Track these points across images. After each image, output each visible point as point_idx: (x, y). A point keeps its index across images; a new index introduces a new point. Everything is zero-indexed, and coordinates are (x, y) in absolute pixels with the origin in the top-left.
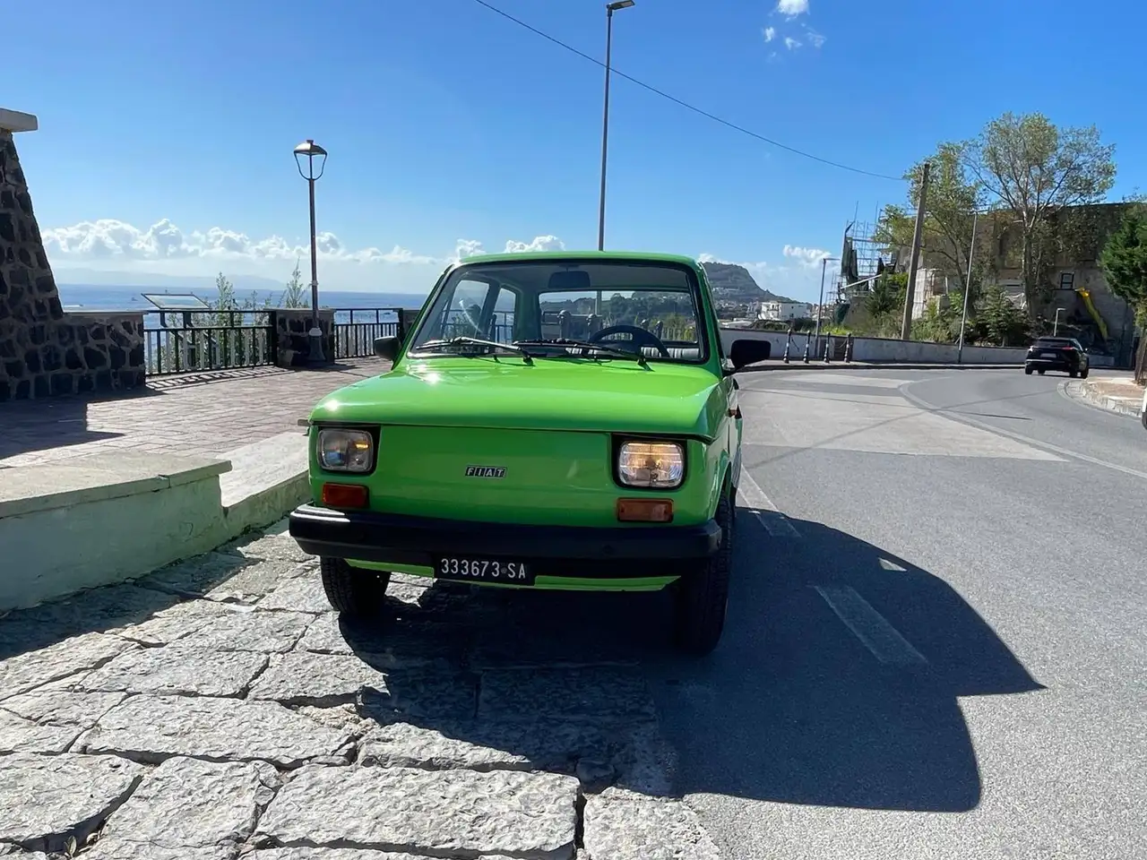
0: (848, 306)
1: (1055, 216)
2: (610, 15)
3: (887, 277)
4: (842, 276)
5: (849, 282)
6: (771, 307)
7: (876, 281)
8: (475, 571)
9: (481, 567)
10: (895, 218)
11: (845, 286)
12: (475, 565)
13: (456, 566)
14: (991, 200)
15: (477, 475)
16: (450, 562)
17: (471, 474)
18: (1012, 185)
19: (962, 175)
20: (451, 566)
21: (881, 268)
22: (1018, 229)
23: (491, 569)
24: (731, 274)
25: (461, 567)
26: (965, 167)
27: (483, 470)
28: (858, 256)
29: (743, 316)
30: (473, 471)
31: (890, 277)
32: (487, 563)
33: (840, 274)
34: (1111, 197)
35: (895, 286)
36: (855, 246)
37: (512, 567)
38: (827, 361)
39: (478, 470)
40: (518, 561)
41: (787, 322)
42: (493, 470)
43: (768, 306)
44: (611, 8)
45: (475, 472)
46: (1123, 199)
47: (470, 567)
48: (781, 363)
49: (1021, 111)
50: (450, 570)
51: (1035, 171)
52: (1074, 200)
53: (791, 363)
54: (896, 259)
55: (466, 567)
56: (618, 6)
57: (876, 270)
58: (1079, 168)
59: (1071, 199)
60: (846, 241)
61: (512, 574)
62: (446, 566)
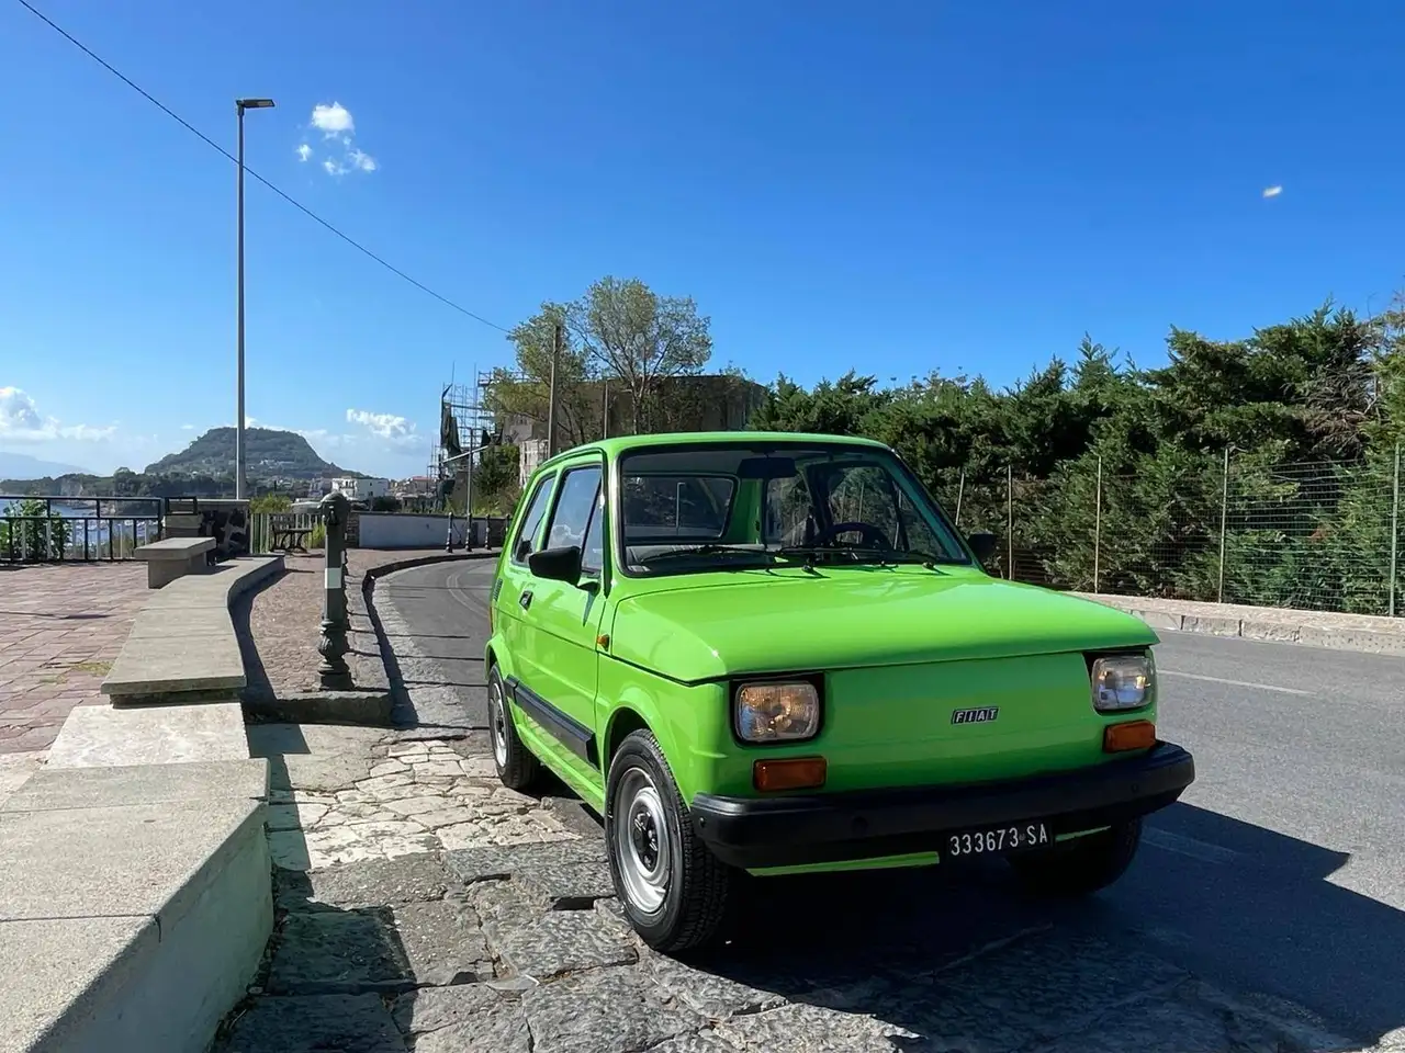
0: (453, 482)
1: (661, 385)
2: (241, 114)
3: (493, 449)
4: (442, 446)
5: (451, 454)
6: (344, 484)
7: (481, 454)
8: (991, 844)
9: (997, 838)
10: (504, 382)
11: (446, 459)
12: (991, 837)
13: (968, 843)
14: (600, 368)
15: (967, 720)
16: (960, 838)
17: (961, 721)
18: (618, 352)
19: (567, 339)
20: (963, 845)
21: (486, 439)
22: (626, 398)
23: (1009, 837)
24: (283, 444)
25: (975, 843)
26: (571, 330)
27: (974, 713)
28: (459, 425)
29: (305, 495)
30: (963, 716)
31: (497, 449)
32: (1003, 832)
33: (439, 444)
34: (710, 369)
35: (504, 459)
36: (455, 412)
37: (1031, 830)
38: (489, 548)
39: (969, 713)
40: (1036, 822)
41: (366, 502)
42: (985, 712)
43: (340, 483)
44: (243, 105)
45: (968, 716)
46: (720, 371)
47: (985, 841)
48: (443, 553)
49: (622, 276)
50: (961, 850)
51: (640, 339)
52: (678, 371)
53: (456, 552)
54: (500, 429)
55: (981, 842)
56: (253, 104)
57: (479, 440)
58: (679, 338)
59: (673, 370)
60: (443, 408)
61: (1032, 839)
62: (957, 845)
